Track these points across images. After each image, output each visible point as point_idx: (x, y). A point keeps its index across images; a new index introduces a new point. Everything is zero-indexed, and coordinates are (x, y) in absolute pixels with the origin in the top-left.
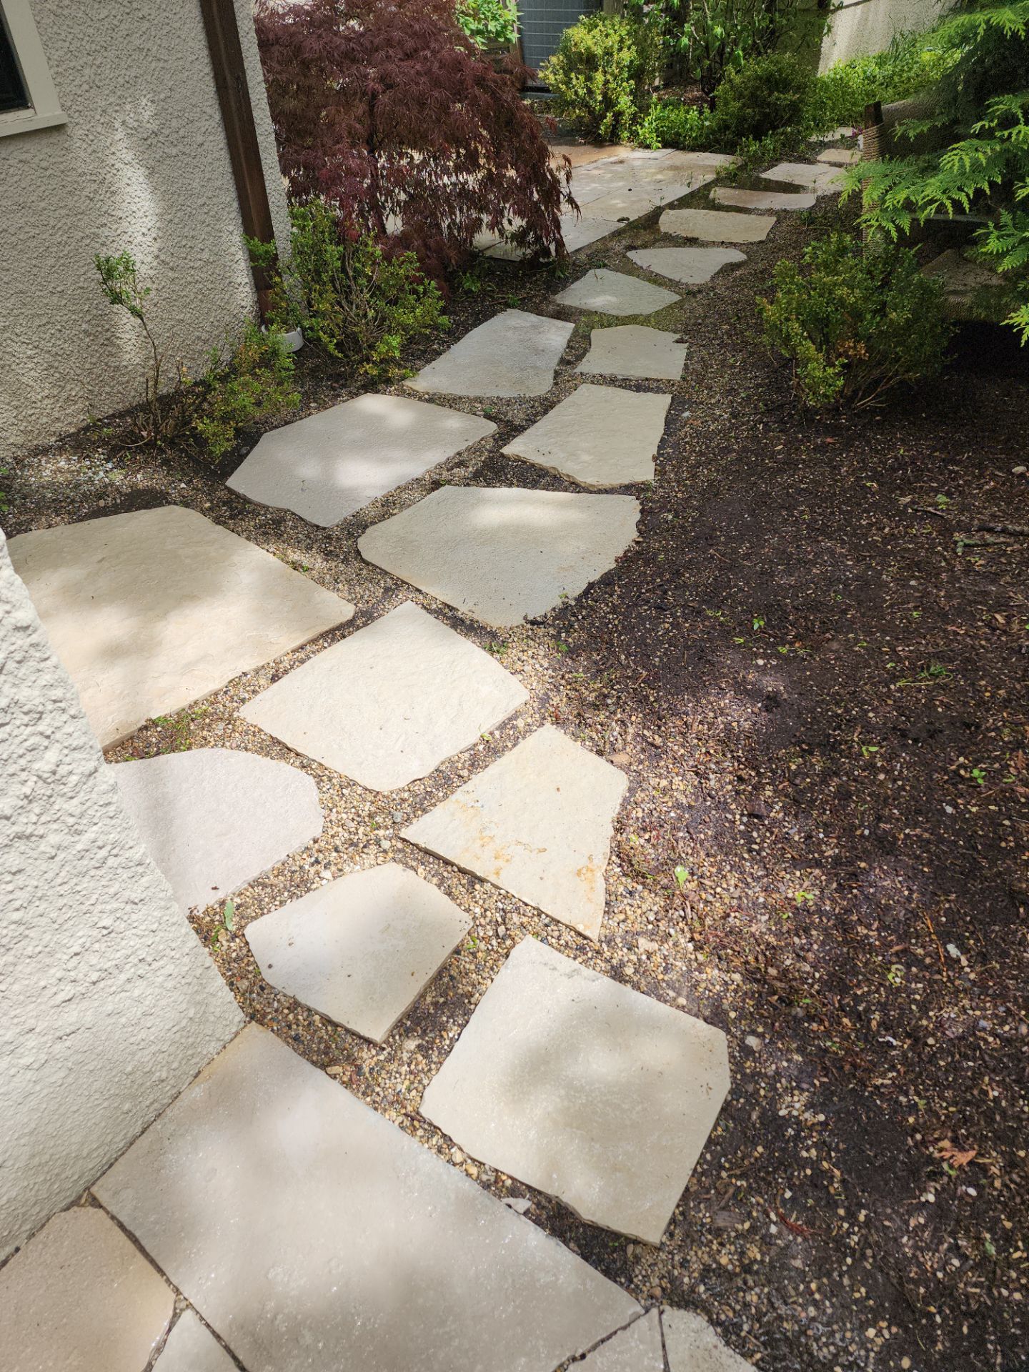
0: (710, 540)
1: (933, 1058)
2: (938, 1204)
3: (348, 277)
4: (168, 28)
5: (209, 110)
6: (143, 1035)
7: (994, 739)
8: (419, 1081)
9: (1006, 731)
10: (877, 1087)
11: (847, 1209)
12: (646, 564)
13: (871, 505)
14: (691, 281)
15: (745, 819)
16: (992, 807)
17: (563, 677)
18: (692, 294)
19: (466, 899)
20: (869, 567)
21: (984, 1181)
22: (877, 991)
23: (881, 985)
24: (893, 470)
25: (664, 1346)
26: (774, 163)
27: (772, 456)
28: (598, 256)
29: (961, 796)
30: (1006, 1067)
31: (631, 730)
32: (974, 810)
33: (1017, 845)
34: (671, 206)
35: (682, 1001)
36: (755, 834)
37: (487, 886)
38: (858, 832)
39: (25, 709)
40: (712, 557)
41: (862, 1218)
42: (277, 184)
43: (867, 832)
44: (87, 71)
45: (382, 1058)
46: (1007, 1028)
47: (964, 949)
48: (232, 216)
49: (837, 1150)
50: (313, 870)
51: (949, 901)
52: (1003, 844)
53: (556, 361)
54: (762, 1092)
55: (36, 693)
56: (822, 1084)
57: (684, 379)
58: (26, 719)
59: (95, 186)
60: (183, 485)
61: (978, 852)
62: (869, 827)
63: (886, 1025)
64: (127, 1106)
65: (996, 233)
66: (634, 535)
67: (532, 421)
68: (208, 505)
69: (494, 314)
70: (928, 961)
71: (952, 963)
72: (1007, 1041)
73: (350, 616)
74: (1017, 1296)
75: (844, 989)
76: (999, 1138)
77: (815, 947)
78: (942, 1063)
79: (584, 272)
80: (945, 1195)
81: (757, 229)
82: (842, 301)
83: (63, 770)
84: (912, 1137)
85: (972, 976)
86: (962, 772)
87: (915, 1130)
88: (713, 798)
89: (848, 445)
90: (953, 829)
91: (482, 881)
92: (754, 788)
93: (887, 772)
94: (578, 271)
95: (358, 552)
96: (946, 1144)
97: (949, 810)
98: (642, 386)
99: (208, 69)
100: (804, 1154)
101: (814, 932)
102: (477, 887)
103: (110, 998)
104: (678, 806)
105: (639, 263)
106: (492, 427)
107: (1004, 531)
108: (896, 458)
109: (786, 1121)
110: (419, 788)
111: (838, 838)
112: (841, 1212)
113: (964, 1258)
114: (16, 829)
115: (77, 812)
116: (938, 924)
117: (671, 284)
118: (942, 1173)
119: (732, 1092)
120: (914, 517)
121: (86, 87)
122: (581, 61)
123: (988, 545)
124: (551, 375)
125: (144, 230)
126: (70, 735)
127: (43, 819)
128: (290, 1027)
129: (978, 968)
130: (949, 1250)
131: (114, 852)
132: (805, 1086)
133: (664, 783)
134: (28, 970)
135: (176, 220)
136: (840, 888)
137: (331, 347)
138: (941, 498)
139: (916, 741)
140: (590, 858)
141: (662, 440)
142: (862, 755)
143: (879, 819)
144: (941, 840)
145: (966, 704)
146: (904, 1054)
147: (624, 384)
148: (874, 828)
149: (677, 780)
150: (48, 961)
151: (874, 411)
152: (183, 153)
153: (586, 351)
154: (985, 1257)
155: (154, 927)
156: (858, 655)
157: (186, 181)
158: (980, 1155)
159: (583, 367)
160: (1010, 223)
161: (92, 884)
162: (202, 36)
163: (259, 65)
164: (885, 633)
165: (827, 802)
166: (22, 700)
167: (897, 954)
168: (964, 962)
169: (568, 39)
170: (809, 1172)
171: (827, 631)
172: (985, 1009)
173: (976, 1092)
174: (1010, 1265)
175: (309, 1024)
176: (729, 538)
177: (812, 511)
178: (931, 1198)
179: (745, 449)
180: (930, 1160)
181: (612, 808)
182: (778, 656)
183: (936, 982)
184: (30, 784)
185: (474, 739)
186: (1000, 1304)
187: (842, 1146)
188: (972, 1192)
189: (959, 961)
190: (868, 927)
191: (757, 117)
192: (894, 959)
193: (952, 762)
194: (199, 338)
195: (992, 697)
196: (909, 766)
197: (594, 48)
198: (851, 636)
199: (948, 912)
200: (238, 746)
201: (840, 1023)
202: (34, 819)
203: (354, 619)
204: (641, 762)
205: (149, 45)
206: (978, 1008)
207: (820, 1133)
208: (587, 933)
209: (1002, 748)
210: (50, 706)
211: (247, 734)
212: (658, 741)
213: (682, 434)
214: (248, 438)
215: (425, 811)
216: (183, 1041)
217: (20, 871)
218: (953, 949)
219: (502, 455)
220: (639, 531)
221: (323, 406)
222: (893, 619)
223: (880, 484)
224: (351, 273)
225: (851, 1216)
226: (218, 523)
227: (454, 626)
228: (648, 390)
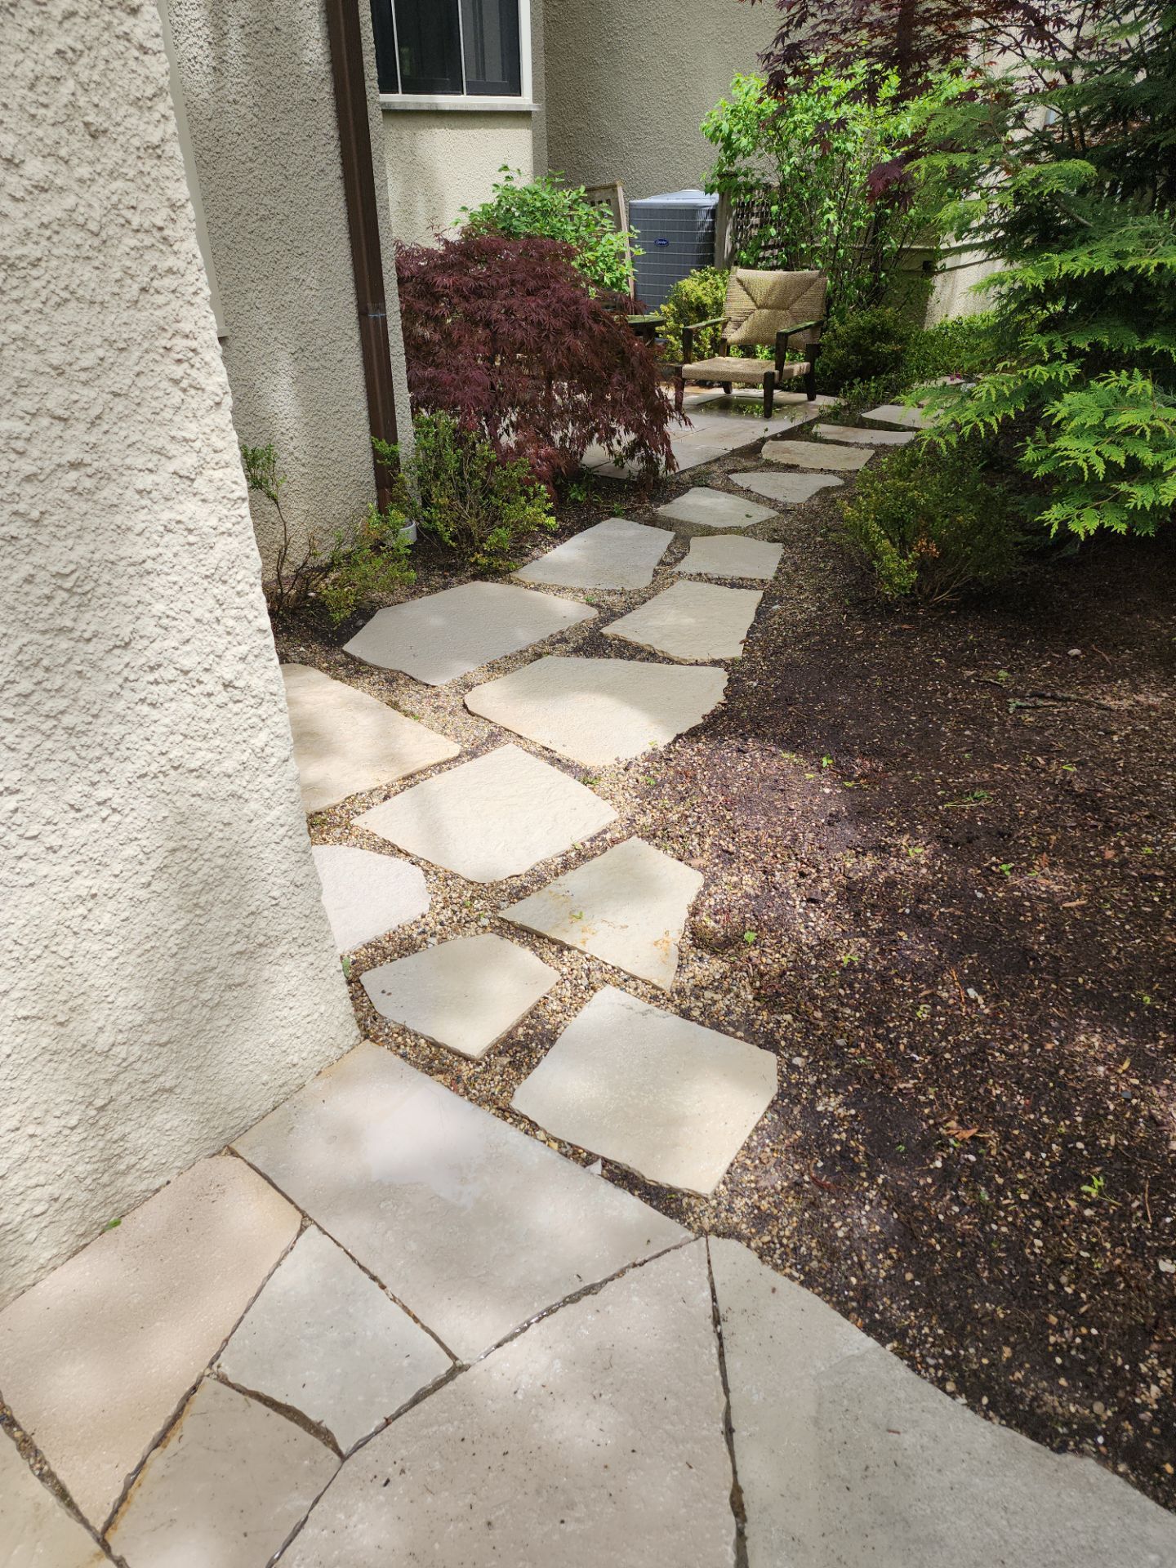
0: (790, 701)
1: (948, 1068)
2: (944, 1169)
3: (463, 479)
4: (321, 263)
5: (350, 333)
6: (286, 1012)
7: (1024, 845)
8: (508, 1087)
9: (1035, 839)
10: (900, 1090)
11: (868, 1173)
12: (731, 719)
13: (938, 676)
14: (789, 500)
15: (804, 904)
16: (1016, 893)
17: (649, 803)
18: (786, 511)
19: (556, 963)
20: (931, 721)
21: (981, 1151)
22: (907, 1024)
23: (910, 1019)
24: (962, 650)
25: (709, 1262)
26: (876, 404)
27: (852, 639)
28: (699, 478)
29: (991, 884)
30: (1008, 1074)
31: (708, 841)
32: (1001, 895)
33: (1034, 919)
34: (774, 438)
35: (740, 1034)
36: (812, 915)
37: (575, 953)
38: (901, 911)
39: (254, 693)
40: (790, 712)
41: (880, 1181)
42: (402, 396)
43: (908, 911)
44: (250, 295)
45: (478, 1070)
46: (1011, 1047)
47: (980, 991)
48: (361, 423)
49: (863, 1133)
50: (420, 938)
51: (971, 958)
52: (1022, 918)
53: (657, 561)
54: (804, 1096)
55: (261, 683)
56: (854, 1089)
57: (776, 578)
58: (253, 701)
59: (245, 390)
60: (302, 649)
61: (1001, 924)
62: (910, 907)
63: (912, 1047)
64: (265, 1078)
65: (1033, 446)
66: (722, 698)
67: (630, 609)
68: (326, 665)
69: (599, 521)
70: (951, 1001)
71: (971, 1002)
72: (1011, 1056)
73: (456, 753)
74: (1004, 1229)
75: (879, 1023)
76: (998, 1122)
77: (857, 996)
78: (956, 1072)
79: (687, 490)
80: (950, 1162)
81: (858, 460)
82: (913, 503)
83: (268, 750)
84: (926, 1122)
85: (987, 1011)
86: (994, 868)
87: (929, 1117)
88: (776, 889)
89: (923, 631)
90: (982, 909)
91: (569, 949)
92: (814, 881)
93: (929, 868)
94: (682, 489)
95: (465, 706)
96: (953, 1124)
97: (980, 895)
98: (736, 584)
99: (353, 299)
100: (836, 1136)
101: (857, 985)
102: (566, 953)
103: (268, 966)
104: (748, 896)
105: (740, 484)
106: (594, 613)
107: (1053, 698)
108: (966, 642)
109: (821, 1115)
110: (517, 883)
111: (882, 916)
112: (863, 1175)
113: (962, 1205)
114: (232, 787)
115: (271, 789)
116: (962, 974)
117: (772, 503)
118: (949, 1146)
119: (778, 1095)
120: (975, 686)
121: (247, 308)
122: (691, 309)
123: (1039, 707)
124: (651, 572)
125: (283, 430)
126: (277, 723)
127: (250, 787)
128: (399, 1047)
129: (992, 1005)
130: (951, 1200)
131: (290, 833)
132: (840, 1091)
133: (735, 879)
134: (220, 913)
135: (312, 423)
136: (882, 952)
137: (446, 539)
138: (1003, 674)
139: (956, 845)
140: (667, 933)
141: (752, 627)
142: (908, 855)
143: (919, 901)
144: (970, 916)
145: (1002, 820)
146: (925, 1067)
147: (720, 582)
148: (914, 909)
149: (747, 878)
150: (233, 911)
151: (950, 606)
152: (325, 367)
153: (684, 555)
154: (981, 1203)
155: (307, 912)
156: (914, 785)
157: (324, 391)
158: (979, 1131)
159: (681, 567)
160: (1044, 438)
161: (271, 856)
162: (350, 271)
163: (397, 298)
164: (938, 769)
165: (875, 890)
166: (253, 686)
167: (925, 997)
168: (981, 1000)
169: (679, 289)
170: (838, 1148)
171: (890, 770)
172: (995, 1034)
173: (981, 1091)
174: (999, 1207)
175: (415, 1046)
176: (806, 699)
177: (884, 679)
178: (939, 1164)
179: (829, 634)
180: (940, 1137)
181: (690, 898)
182: (844, 788)
183: (957, 1016)
184: (247, 754)
185: (568, 847)
186: (990, 1237)
187: (868, 1131)
188: (972, 1158)
189: (976, 1001)
190: (903, 979)
191: (860, 364)
192: (922, 1001)
193: (985, 860)
194: (321, 528)
195: (1026, 814)
196: (948, 863)
197: (704, 298)
198: (909, 772)
199: (970, 967)
200: (355, 846)
201: (873, 1047)
202: (245, 784)
203: (460, 756)
204: (716, 865)
205: (303, 277)
206: (988, 1033)
207: (850, 1123)
208: (660, 985)
209: (1029, 852)
210: (268, 697)
211: (362, 836)
212: (732, 848)
213: (771, 622)
214: (364, 613)
215: (520, 899)
216: (313, 1033)
217: (229, 824)
218: (972, 992)
219: (602, 634)
220: (726, 695)
221: (434, 590)
222: (947, 759)
223: (948, 661)
224: (467, 477)
225: (872, 1178)
226: (336, 679)
227: (552, 764)
228: (740, 587)
